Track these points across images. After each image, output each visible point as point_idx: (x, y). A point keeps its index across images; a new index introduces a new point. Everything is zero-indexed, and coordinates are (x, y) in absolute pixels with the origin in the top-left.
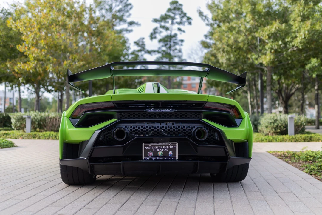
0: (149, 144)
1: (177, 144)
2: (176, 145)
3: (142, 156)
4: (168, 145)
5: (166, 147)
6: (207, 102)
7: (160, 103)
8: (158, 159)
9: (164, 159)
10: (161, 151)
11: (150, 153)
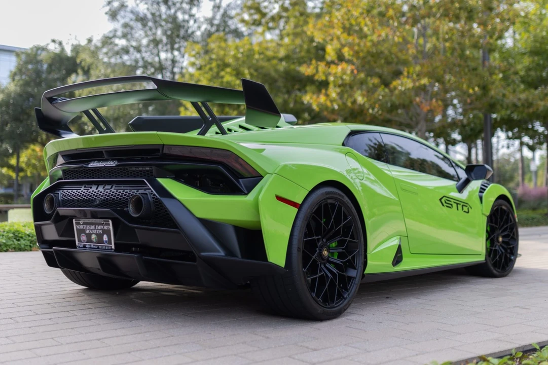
0: (80, 220)
1: (110, 222)
2: (109, 225)
3: (75, 241)
4: (102, 224)
5: (99, 227)
6: (164, 145)
7: (104, 152)
8: (92, 246)
9: (98, 248)
10: (95, 234)
11: (83, 236)
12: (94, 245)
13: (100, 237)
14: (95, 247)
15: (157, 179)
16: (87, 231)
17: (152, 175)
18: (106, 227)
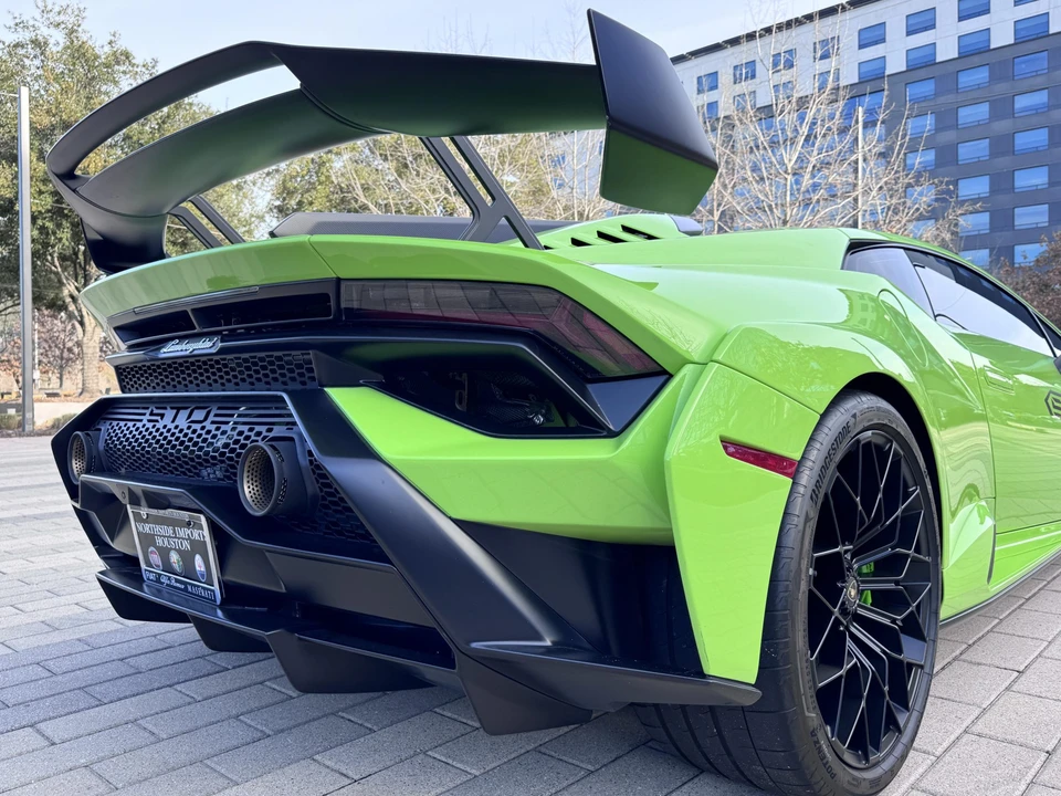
0: (141, 510)
1: (204, 521)
2: (201, 528)
4: (188, 525)
5: (183, 532)
6: (339, 280)
7: (190, 313)
8: (173, 583)
9: (186, 590)
10: (175, 549)
11: (152, 552)
12: (177, 581)
13: (187, 558)
14: (178, 585)
15: (326, 389)
16: (159, 542)
17: (313, 379)
18: (196, 534)
